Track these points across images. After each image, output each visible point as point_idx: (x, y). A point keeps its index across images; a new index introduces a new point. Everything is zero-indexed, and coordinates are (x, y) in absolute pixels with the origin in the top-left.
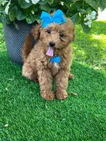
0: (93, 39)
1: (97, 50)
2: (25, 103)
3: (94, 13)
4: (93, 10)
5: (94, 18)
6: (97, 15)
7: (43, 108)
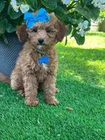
0: (88, 65)
1: (93, 75)
2: (14, 119)
3: (86, 22)
4: (85, 19)
6: (89, 25)
7: (36, 124)
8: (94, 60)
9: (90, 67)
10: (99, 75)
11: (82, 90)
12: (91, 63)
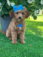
0: (38, 28)
1: (40, 32)
2: (7, 49)
3: (38, 11)
4: (37, 9)
5: (38, 13)
6: (39, 12)
7: (16, 51)
8: (40, 26)
9: (39, 29)
10: (42, 32)
11: (35, 38)
12: (39, 27)
